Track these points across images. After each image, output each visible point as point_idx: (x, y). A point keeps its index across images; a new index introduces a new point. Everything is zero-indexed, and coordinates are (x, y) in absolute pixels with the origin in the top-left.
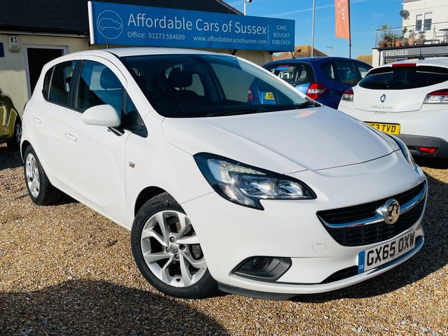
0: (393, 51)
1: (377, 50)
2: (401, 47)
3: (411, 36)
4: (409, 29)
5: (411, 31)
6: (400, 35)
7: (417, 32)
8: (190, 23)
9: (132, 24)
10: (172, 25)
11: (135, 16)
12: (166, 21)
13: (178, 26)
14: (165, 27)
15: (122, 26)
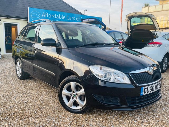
8: (64, 17)
9: (43, 16)
10: (58, 17)
11: (45, 14)
12: (56, 16)
13: (60, 18)
14: (55, 18)
15: (40, 17)
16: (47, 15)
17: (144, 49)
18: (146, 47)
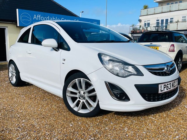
0: (136, 34)
1: (130, 34)
2: (139, 33)
3: (143, 29)
4: (142, 26)
5: (142, 27)
6: (139, 28)
7: (145, 27)
9: (35, 19)
11: (37, 16)
12: (49, 18)
15: (31, 19)
16: (39, 17)
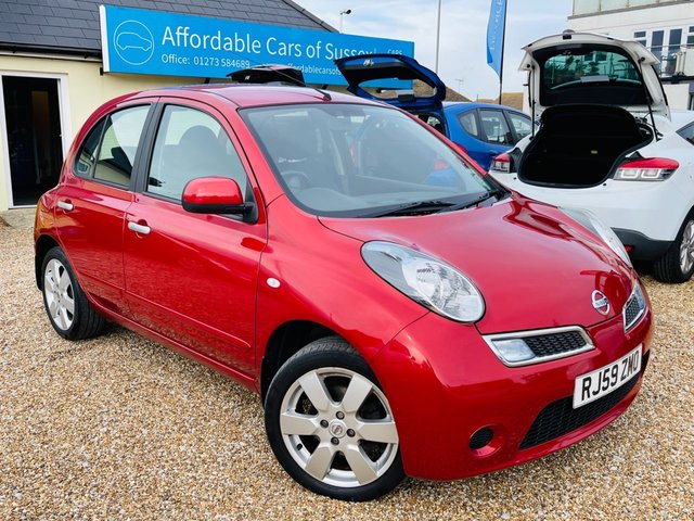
5: (578, 62)
7: (587, 63)
8: (256, 44)
9: (168, 42)
10: (229, 46)
11: (174, 31)
12: (222, 39)
13: (240, 48)
14: (219, 47)
15: (152, 45)
16: (182, 37)
17: (600, 187)
18: (608, 181)
